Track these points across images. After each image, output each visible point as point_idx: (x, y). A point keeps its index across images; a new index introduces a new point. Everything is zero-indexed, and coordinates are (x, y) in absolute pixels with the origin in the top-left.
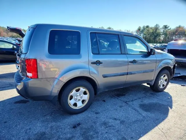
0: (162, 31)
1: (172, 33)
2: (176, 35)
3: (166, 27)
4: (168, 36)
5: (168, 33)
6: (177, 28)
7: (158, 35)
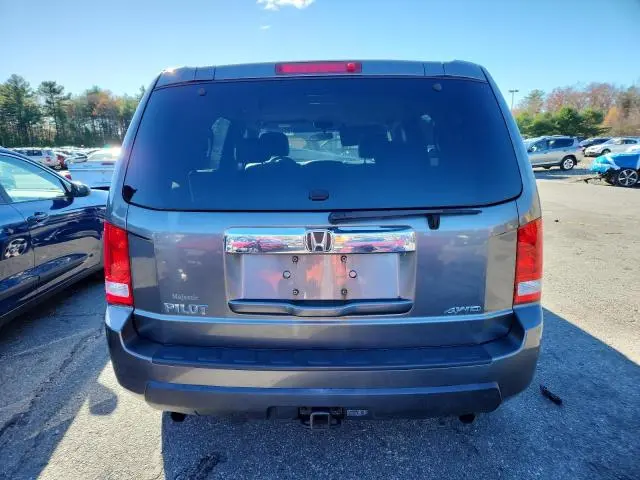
0: (42, 101)
1: (77, 108)
2: (94, 117)
3: (51, 88)
4: (69, 120)
5: (65, 109)
6: (90, 94)
7: (33, 115)
